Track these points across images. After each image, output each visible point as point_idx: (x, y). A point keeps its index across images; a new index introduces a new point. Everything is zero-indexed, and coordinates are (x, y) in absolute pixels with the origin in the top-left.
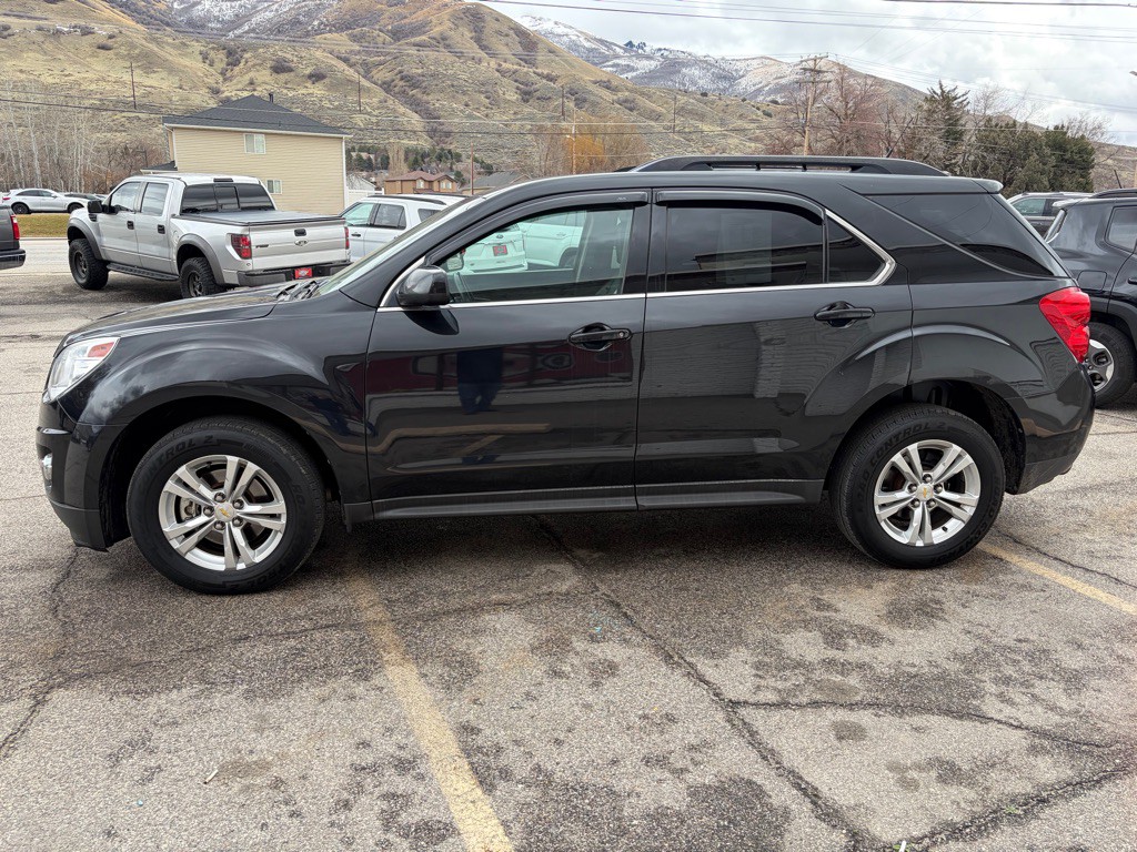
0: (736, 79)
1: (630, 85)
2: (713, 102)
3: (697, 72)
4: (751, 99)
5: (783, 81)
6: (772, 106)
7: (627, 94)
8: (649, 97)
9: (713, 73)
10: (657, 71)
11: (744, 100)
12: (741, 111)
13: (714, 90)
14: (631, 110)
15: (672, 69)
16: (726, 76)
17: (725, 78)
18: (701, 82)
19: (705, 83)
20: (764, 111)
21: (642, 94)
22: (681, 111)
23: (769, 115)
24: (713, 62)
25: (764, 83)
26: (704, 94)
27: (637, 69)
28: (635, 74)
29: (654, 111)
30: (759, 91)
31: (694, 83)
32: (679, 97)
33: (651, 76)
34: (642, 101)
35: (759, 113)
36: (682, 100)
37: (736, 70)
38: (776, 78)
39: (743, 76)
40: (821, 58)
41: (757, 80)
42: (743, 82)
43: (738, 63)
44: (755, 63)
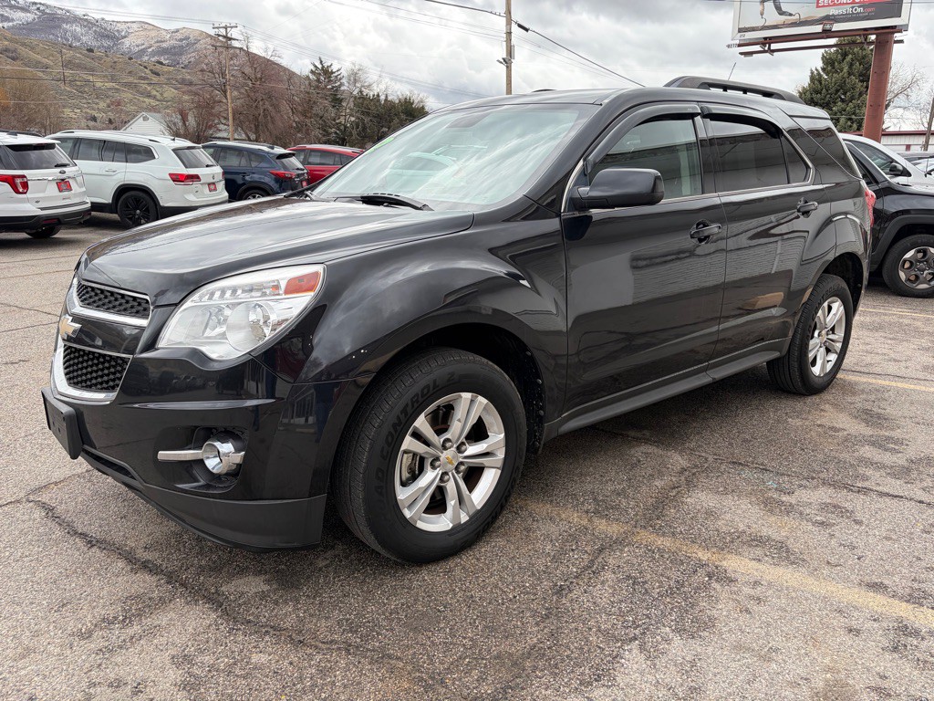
0: (118, 39)
1: (9, 35)
2: (100, 58)
3: (78, 29)
4: (137, 58)
5: (164, 45)
6: (158, 66)
7: (7, 43)
8: (32, 49)
9: (95, 31)
10: (36, 24)
11: (130, 59)
12: (130, 69)
13: (99, 47)
14: (13, 59)
15: (52, 24)
16: (108, 34)
17: (108, 37)
18: (84, 39)
19: (88, 39)
20: (151, 70)
21: (24, 44)
22: (68, 64)
23: (158, 74)
24: (93, 21)
25: (146, 45)
26: (91, 50)
27: (13, 20)
28: (11, 24)
29: (40, 62)
30: (143, 51)
31: (76, 38)
32: (64, 50)
33: (28, 28)
34: (23, 51)
35: (148, 71)
36: (69, 54)
37: (118, 31)
38: (157, 42)
39: (125, 37)
40: (232, 27)
41: (139, 42)
42: (127, 42)
43: (118, 25)
44: (134, 26)
